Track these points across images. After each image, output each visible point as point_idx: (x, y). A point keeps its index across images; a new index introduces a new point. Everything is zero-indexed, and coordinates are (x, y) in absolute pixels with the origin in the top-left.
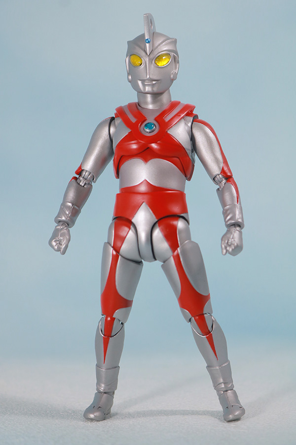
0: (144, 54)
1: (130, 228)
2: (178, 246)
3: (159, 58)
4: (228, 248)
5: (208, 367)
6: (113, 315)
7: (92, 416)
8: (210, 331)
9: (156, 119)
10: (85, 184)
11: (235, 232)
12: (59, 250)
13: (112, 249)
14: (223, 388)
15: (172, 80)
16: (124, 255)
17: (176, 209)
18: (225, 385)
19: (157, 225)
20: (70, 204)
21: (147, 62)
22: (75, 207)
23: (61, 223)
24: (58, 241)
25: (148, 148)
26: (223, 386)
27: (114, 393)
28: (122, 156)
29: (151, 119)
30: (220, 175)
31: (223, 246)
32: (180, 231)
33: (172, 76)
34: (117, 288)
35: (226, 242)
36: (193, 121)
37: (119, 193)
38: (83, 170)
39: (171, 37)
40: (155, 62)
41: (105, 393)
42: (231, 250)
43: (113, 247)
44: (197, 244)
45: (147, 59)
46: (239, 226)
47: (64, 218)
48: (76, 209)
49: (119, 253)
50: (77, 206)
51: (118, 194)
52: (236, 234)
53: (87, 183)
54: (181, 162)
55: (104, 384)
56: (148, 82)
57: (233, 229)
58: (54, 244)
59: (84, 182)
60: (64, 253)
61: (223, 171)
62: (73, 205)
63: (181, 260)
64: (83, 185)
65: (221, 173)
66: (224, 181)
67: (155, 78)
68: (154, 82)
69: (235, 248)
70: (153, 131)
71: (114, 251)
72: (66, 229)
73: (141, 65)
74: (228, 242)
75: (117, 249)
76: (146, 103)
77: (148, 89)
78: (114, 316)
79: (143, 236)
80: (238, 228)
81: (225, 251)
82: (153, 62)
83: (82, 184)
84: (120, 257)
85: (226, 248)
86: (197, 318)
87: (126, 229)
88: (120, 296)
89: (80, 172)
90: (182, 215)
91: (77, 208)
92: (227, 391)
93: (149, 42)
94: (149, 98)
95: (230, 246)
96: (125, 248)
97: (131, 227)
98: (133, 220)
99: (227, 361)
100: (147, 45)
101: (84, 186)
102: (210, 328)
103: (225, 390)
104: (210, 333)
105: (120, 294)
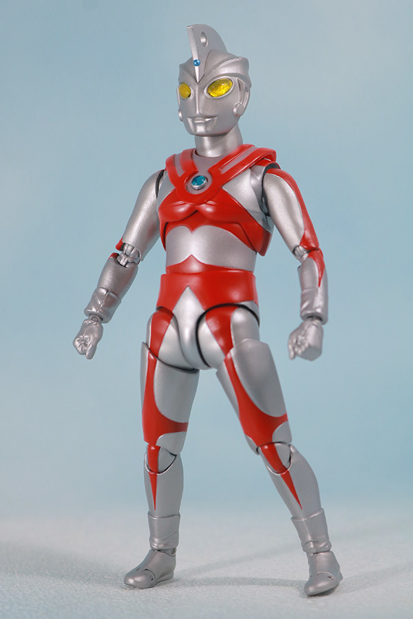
0: (192, 80)
1: (169, 323)
2: (232, 347)
3: (214, 85)
4: (296, 349)
5: (293, 518)
6: (155, 443)
7: (131, 581)
8: (287, 467)
9: (210, 171)
10: (127, 263)
11: (309, 327)
12: (83, 353)
13: (148, 351)
14: (312, 549)
15: (238, 116)
16: (163, 360)
17: (236, 296)
18: (314, 545)
19: (204, 318)
20: (104, 291)
21: (197, 92)
22: (111, 294)
23: (92, 316)
24: (83, 340)
25: (197, 211)
26: (312, 546)
27: (174, 551)
28: (167, 223)
29: (203, 171)
30: (300, 247)
31: (290, 347)
32: (237, 326)
33: (235, 110)
34: (158, 405)
35: (295, 341)
36: (266, 172)
37: (165, 273)
38: (125, 244)
39: (237, 56)
40: (207, 92)
41: (159, 550)
42: (300, 352)
43: (150, 349)
44: (267, 345)
45: (197, 89)
46: (319, 318)
47: (94, 310)
48: (112, 297)
49: (157, 357)
50: (113, 293)
51: (163, 275)
52: (312, 330)
53: (129, 261)
54: (243, 229)
55: (158, 538)
56: (199, 120)
57: (308, 322)
58: (77, 344)
59: (126, 260)
60: (90, 357)
61: (304, 241)
62: (107, 291)
63: (236, 366)
64: (124, 264)
65: (301, 243)
66: (306, 256)
67: (209, 114)
68: (207, 120)
69: (306, 349)
70: (202, 188)
71: (151, 355)
72: (96, 324)
73: (189, 96)
74: (297, 342)
75: (154, 351)
76: (203, 149)
77: (201, 129)
78: (157, 445)
79: (187, 333)
80: (316, 322)
81: (292, 353)
82: (205, 91)
83: (123, 262)
84: (158, 362)
85: (294, 348)
86: (266, 447)
87: (165, 323)
88: (162, 416)
89: (121, 246)
90: (243, 303)
91: (114, 296)
92: (317, 553)
93: (198, 64)
94: (207, 141)
95: (299, 346)
96: (165, 349)
97: (172, 320)
98: (174, 312)
99: (321, 509)
100: (197, 68)
101: (125, 266)
102: (285, 463)
103: (315, 551)
104: (286, 469)
105: (163, 413)
